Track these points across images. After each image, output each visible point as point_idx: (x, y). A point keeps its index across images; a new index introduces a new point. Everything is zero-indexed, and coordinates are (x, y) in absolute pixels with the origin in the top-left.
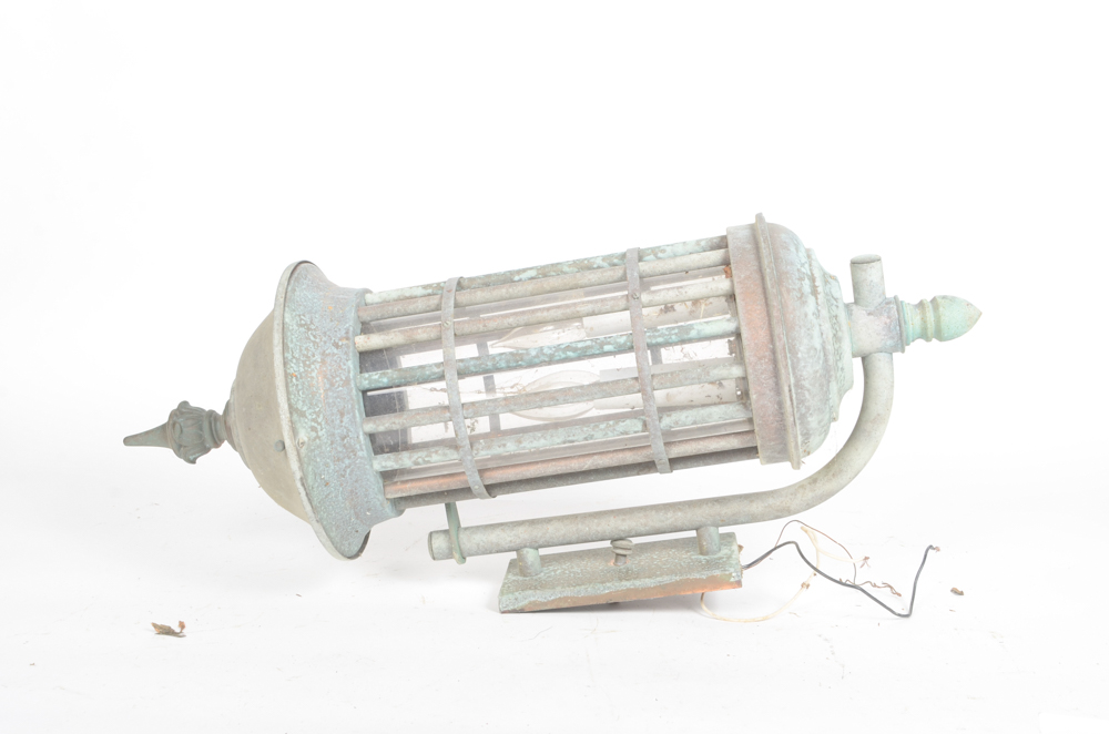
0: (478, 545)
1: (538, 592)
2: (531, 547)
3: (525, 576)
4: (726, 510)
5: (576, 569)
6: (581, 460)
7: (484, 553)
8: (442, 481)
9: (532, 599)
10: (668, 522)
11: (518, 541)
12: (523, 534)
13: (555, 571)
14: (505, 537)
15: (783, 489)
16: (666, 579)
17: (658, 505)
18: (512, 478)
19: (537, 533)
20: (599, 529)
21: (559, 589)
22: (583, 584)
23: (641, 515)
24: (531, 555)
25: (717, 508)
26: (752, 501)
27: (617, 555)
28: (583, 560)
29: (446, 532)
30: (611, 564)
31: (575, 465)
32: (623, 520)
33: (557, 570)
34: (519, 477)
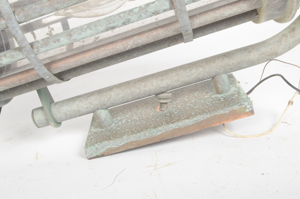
0: (65, 114)
1: (111, 141)
2: (102, 109)
3: (102, 128)
4: (233, 61)
5: (135, 118)
6: (124, 42)
7: (71, 118)
8: (20, 77)
9: (108, 147)
10: (193, 76)
11: (92, 107)
12: (95, 101)
13: (121, 120)
14: (83, 105)
15: (270, 39)
16: (200, 118)
17: (184, 65)
18: (74, 66)
19: (104, 99)
20: (146, 89)
21: (125, 137)
22: (142, 130)
23: (174, 74)
24: (103, 114)
25: (226, 61)
26: (250, 52)
27: (161, 103)
28: (139, 109)
29: (41, 108)
30: (158, 109)
31: (120, 47)
32: (162, 80)
33: (123, 119)
34: (79, 64)
